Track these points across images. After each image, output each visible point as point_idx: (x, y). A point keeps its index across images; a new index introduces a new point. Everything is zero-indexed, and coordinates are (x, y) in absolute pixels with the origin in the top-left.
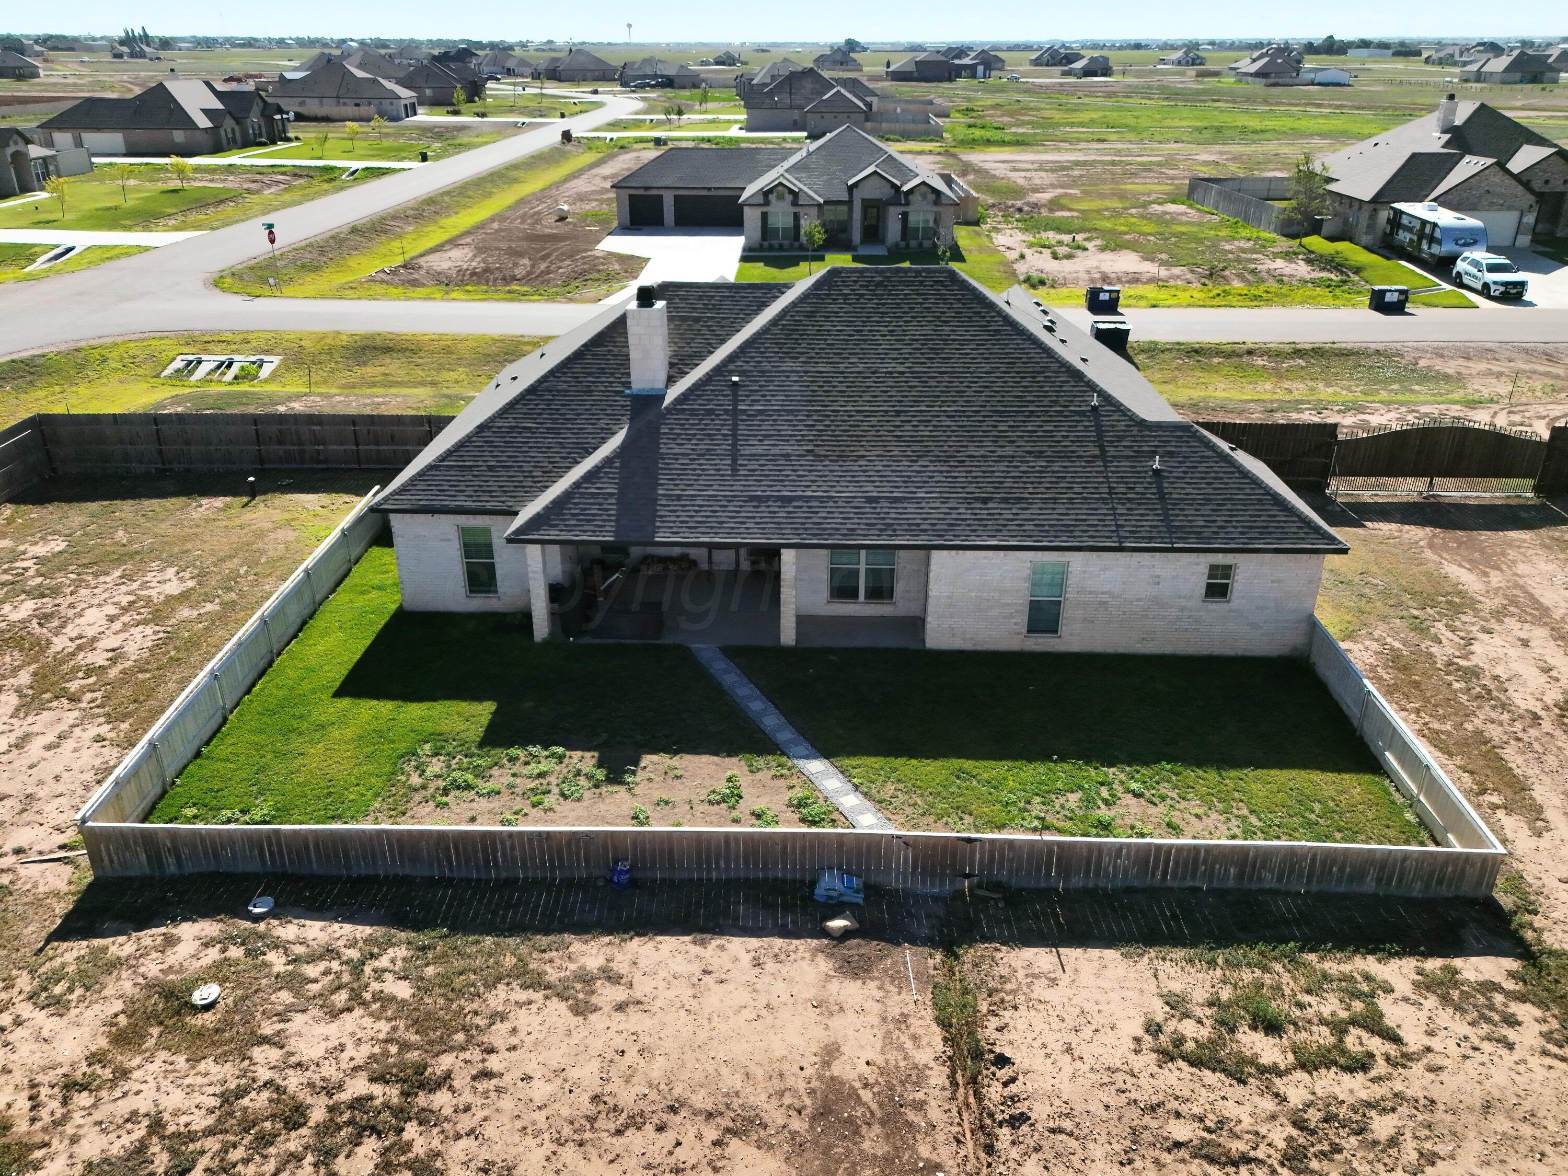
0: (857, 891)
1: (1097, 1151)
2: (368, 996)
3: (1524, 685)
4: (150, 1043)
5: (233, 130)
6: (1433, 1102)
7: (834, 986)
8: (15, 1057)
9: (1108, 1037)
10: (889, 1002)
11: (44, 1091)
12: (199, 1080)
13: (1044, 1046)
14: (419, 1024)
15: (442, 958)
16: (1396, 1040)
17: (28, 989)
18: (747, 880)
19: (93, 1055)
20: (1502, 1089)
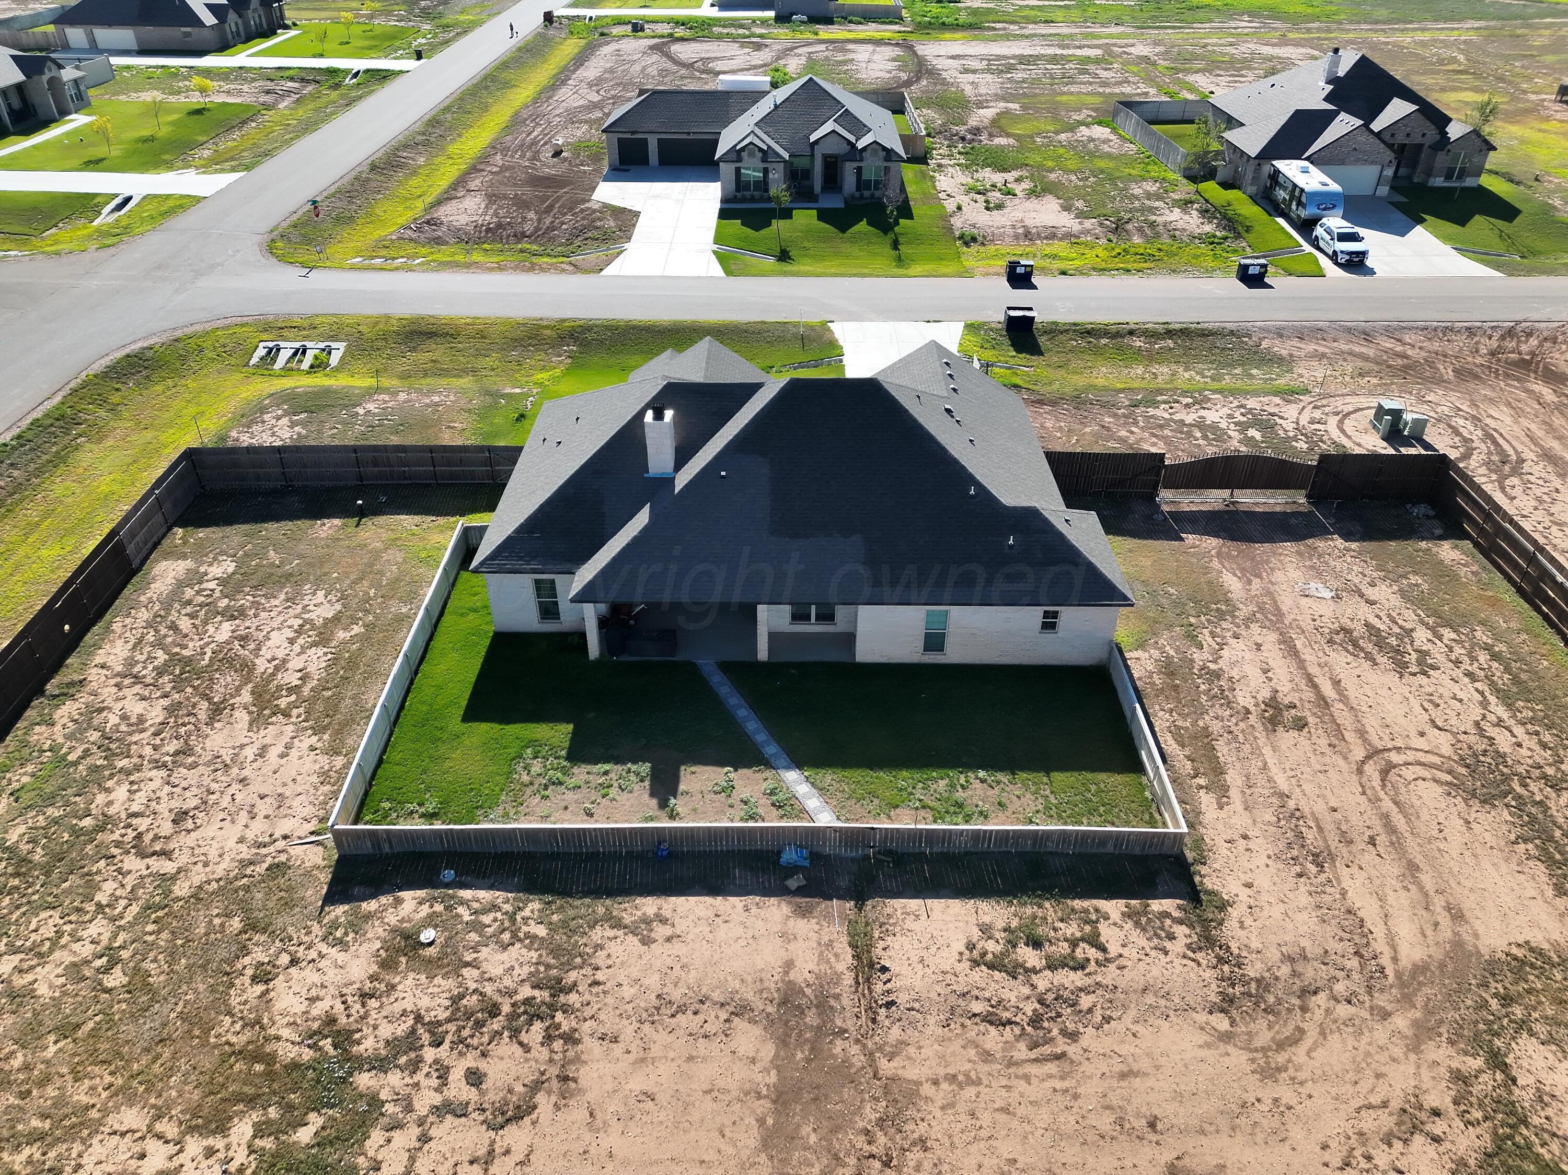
0: (805, 859)
1: (932, 1020)
2: (521, 935)
3: (1248, 685)
4: (403, 967)
5: (236, 23)
6: (1116, 987)
7: (791, 923)
8: (325, 978)
9: (944, 953)
10: (822, 933)
11: (350, 999)
12: (436, 990)
13: (908, 959)
14: (555, 952)
15: (561, 909)
16: (1104, 950)
17: (320, 934)
18: (739, 851)
19: (372, 976)
20: (1155, 979)
